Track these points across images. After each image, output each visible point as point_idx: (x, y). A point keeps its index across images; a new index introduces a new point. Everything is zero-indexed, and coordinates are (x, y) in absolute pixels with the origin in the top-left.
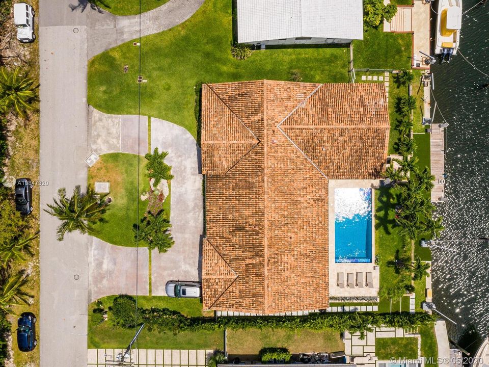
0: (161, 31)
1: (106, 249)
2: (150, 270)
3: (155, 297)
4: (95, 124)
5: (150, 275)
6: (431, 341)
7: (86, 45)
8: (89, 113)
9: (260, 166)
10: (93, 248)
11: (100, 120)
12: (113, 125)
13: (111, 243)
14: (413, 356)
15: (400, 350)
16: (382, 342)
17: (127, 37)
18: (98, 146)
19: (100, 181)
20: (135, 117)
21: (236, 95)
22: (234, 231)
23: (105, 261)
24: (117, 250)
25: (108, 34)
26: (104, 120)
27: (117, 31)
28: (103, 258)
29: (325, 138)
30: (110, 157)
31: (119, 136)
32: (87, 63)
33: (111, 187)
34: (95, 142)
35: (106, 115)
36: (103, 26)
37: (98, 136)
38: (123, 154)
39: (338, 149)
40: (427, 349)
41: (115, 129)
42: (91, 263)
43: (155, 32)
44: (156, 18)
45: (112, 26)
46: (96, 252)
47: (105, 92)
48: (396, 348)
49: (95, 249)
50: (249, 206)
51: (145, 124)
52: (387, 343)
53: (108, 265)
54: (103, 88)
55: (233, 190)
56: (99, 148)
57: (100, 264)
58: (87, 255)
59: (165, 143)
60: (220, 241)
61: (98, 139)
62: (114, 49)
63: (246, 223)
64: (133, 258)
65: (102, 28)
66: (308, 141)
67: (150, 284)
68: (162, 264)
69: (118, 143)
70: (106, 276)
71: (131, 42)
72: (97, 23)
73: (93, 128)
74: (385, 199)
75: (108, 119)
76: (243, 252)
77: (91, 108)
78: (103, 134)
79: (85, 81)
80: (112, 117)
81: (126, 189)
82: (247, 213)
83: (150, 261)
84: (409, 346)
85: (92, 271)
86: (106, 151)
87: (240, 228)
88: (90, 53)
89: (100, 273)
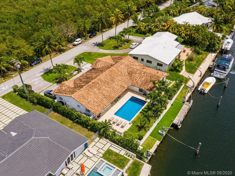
6: (138, 170)
14: (122, 167)
15: (117, 160)
16: (110, 151)
29: (137, 73)
39: (140, 77)
40: (132, 172)
48: (115, 158)
52: (113, 153)
66: (131, 71)
74: (150, 107)
84: (123, 161)
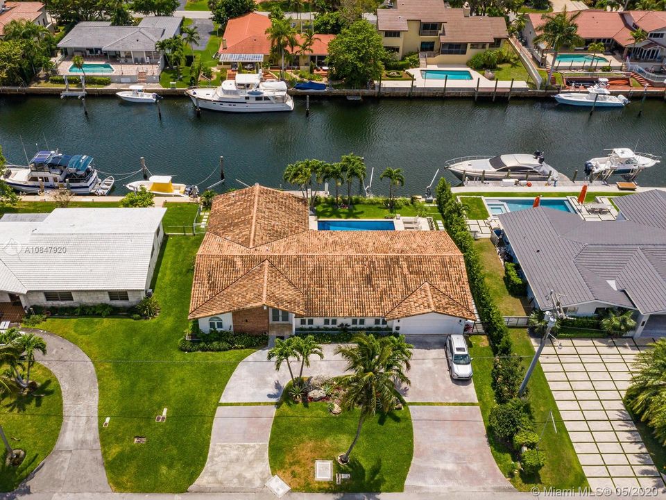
0: (97, 390)
1: (422, 465)
2: (441, 404)
3: (480, 399)
4: (221, 483)
5: (449, 404)
7: (85, 494)
8: (201, 491)
9: (295, 260)
10: (423, 485)
11: (214, 473)
12: (225, 454)
13: (411, 459)
17: (93, 436)
18: (256, 477)
19: (314, 472)
20: (217, 424)
21: (209, 283)
22: (372, 286)
23: (442, 466)
24: (421, 450)
25: (78, 462)
26: (216, 468)
27: (77, 449)
28: (438, 469)
30: (275, 459)
31: (243, 446)
32: (117, 494)
33: (323, 459)
34: (250, 482)
35: (208, 465)
36: (63, 468)
37: (239, 476)
38: (272, 439)
41: (232, 452)
42: (449, 488)
43: (97, 397)
44: (77, 397)
45: (69, 455)
46: (431, 481)
47: (170, 466)
49: (425, 482)
50: (340, 271)
51: (229, 409)
53: (447, 462)
54: (164, 469)
55: (322, 286)
56: (260, 476)
57: (448, 475)
58: (437, 494)
59: (259, 385)
60: (386, 301)
61: (245, 478)
62: (104, 454)
63: (361, 274)
64: (428, 426)
65: (66, 469)
67: (462, 404)
68: (430, 389)
69: (254, 447)
70: (465, 465)
71: (101, 429)
72: (56, 477)
73: (226, 484)
74: (328, 214)
75: (214, 463)
76: (396, 277)
77: (192, 487)
78: (237, 469)
79: (147, 496)
80: (212, 457)
81: (326, 435)
82: (349, 273)
83: (429, 404)
85: (462, 486)
86: (265, 465)
87: (368, 280)
88: (100, 488)
89: (463, 474)
